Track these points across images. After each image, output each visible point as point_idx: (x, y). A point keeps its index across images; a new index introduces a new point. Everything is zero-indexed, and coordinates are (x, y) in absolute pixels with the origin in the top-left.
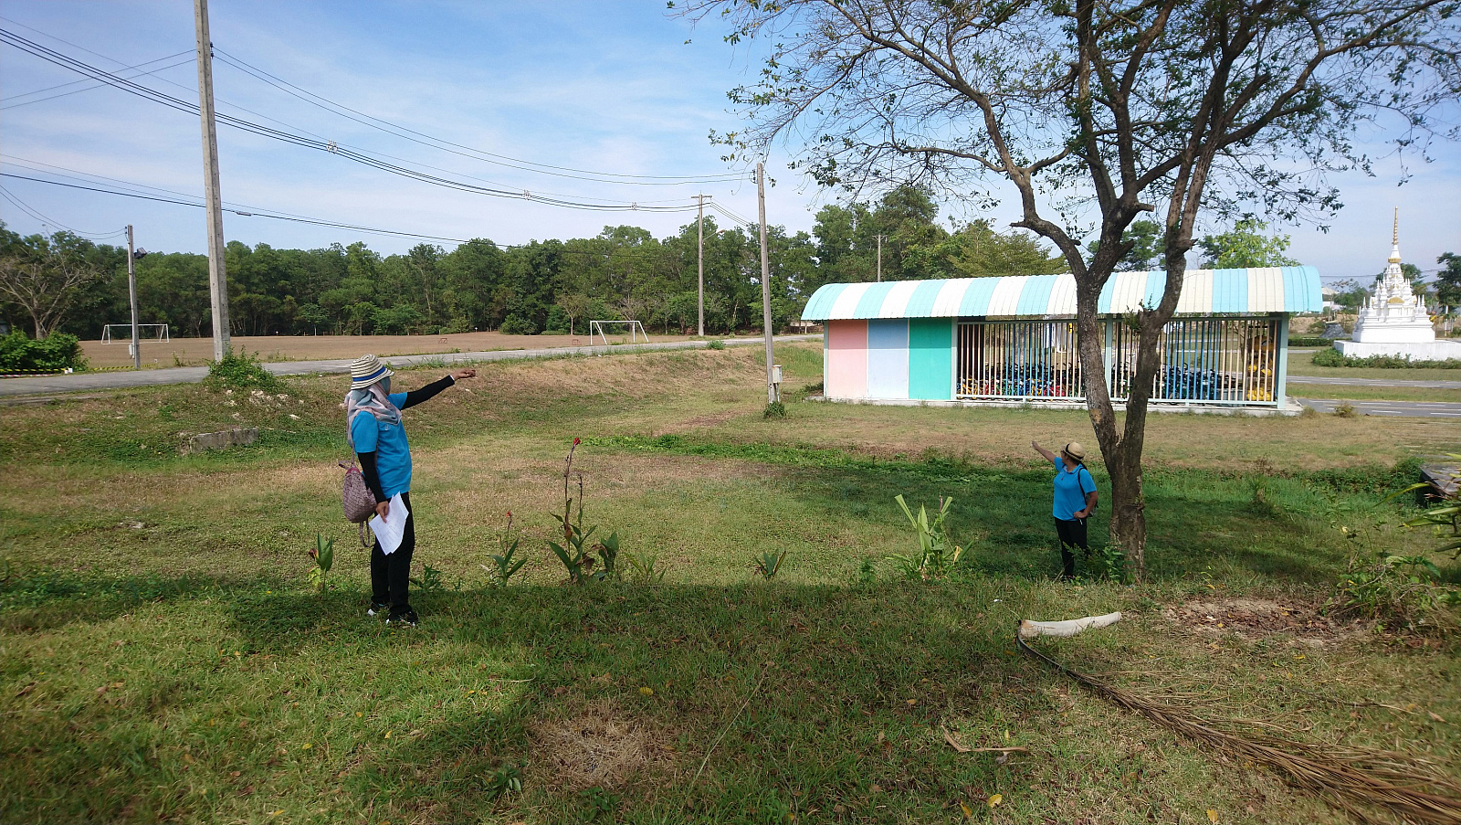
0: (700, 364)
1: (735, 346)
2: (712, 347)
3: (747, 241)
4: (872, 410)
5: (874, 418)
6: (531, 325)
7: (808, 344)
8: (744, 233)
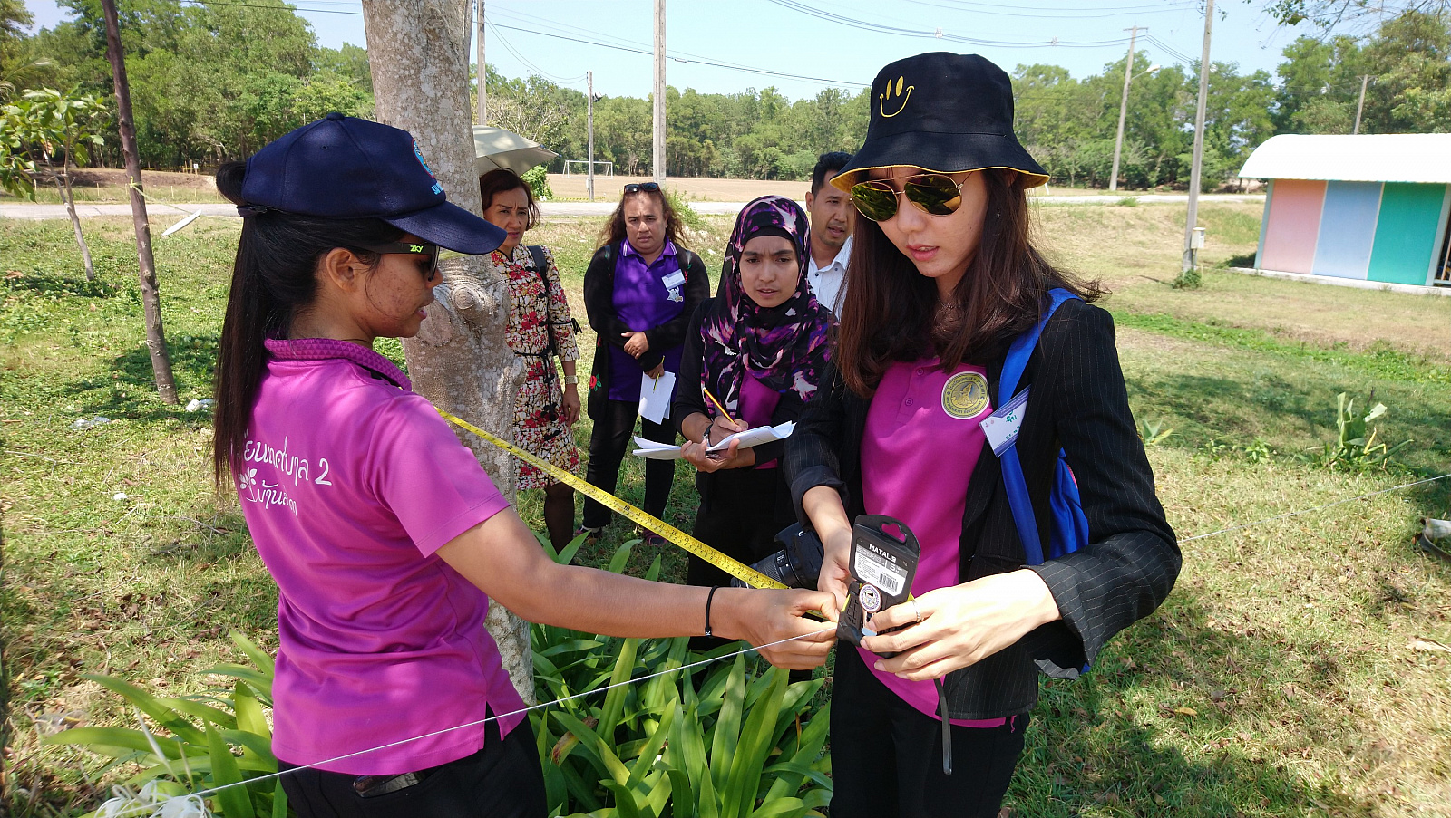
0: (1105, 222)
1: (1151, 204)
2: (1124, 203)
3: (1186, 80)
4: (1315, 289)
5: (1315, 299)
7: (1246, 206)
8: (1184, 70)
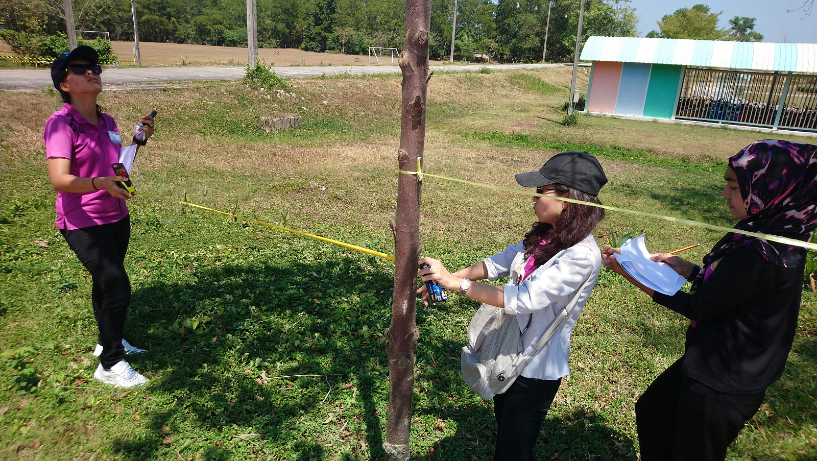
2: (483, 71)
6: (318, 46)
